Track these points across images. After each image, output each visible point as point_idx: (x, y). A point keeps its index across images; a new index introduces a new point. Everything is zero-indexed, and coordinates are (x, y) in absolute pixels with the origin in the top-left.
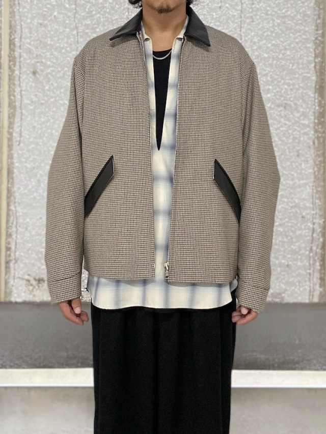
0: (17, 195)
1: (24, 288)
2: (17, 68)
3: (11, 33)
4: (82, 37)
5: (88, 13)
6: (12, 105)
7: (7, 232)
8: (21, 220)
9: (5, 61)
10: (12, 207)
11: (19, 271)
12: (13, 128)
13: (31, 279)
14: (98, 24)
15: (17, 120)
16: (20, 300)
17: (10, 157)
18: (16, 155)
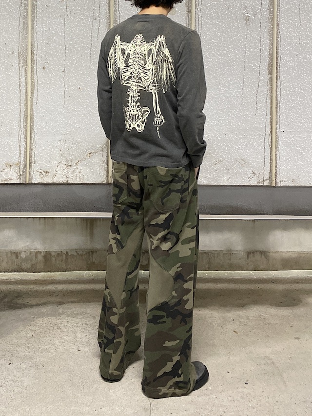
0: (35, 129)
1: (38, 176)
2: (35, 65)
3: (32, 48)
4: (68, 50)
5: (71, 38)
6: (32, 84)
7: (30, 148)
8: (37, 142)
9: (29, 61)
10: (33, 135)
11: (36, 167)
12: (33, 96)
13: (42, 171)
14: (76, 43)
15: (35, 92)
16: (36, 182)
17: (32, 110)
18: (34, 110)
